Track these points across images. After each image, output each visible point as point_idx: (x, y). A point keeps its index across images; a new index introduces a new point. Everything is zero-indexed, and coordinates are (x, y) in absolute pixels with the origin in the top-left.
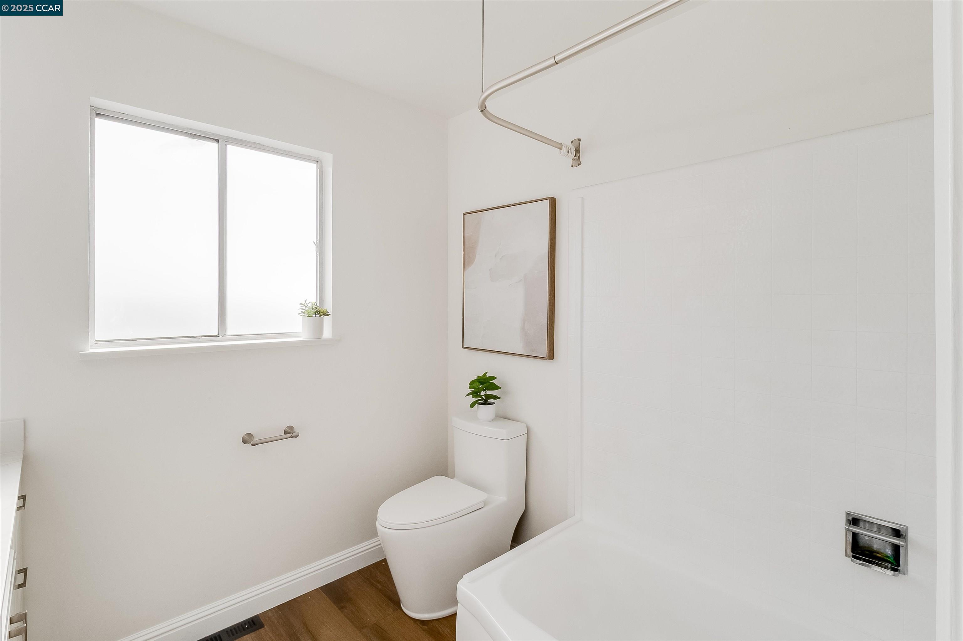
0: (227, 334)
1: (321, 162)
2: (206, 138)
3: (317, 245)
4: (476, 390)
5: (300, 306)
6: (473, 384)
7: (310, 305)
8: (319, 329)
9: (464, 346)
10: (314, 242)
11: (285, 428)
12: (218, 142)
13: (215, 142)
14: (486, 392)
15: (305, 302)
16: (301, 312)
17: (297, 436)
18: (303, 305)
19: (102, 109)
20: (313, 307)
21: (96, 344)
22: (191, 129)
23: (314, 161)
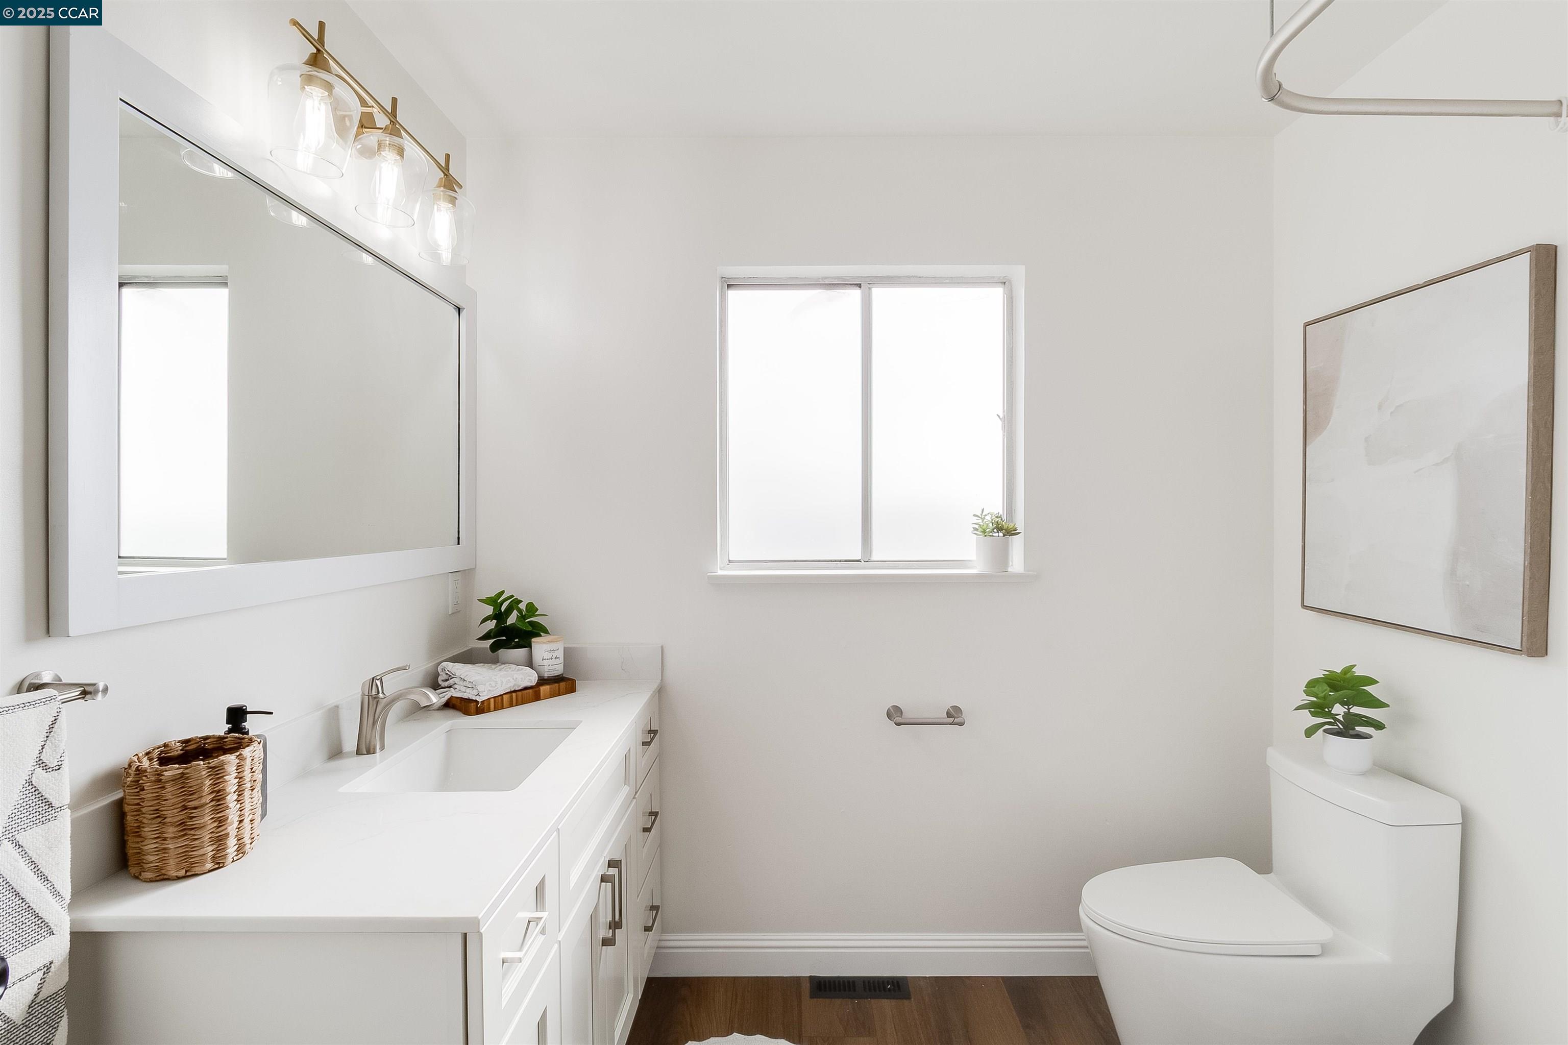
0: (872, 559)
1: (1010, 282)
2: (847, 285)
3: (1003, 420)
4: (1319, 701)
5: (975, 520)
6: (1314, 687)
7: (988, 518)
8: (1002, 557)
9: (1305, 605)
10: (998, 415)
11: (949, 707)
12: (861, 288)
13: (858, 288)
14: (1349, 709)
15: (982, 513)
16: (973, 528)
17: (961, 723)
18: (979, 517)
19: (732, 278)
20: (993, 522)
21: (728, 564)
22: (826, 278)
23: (998, 283)
